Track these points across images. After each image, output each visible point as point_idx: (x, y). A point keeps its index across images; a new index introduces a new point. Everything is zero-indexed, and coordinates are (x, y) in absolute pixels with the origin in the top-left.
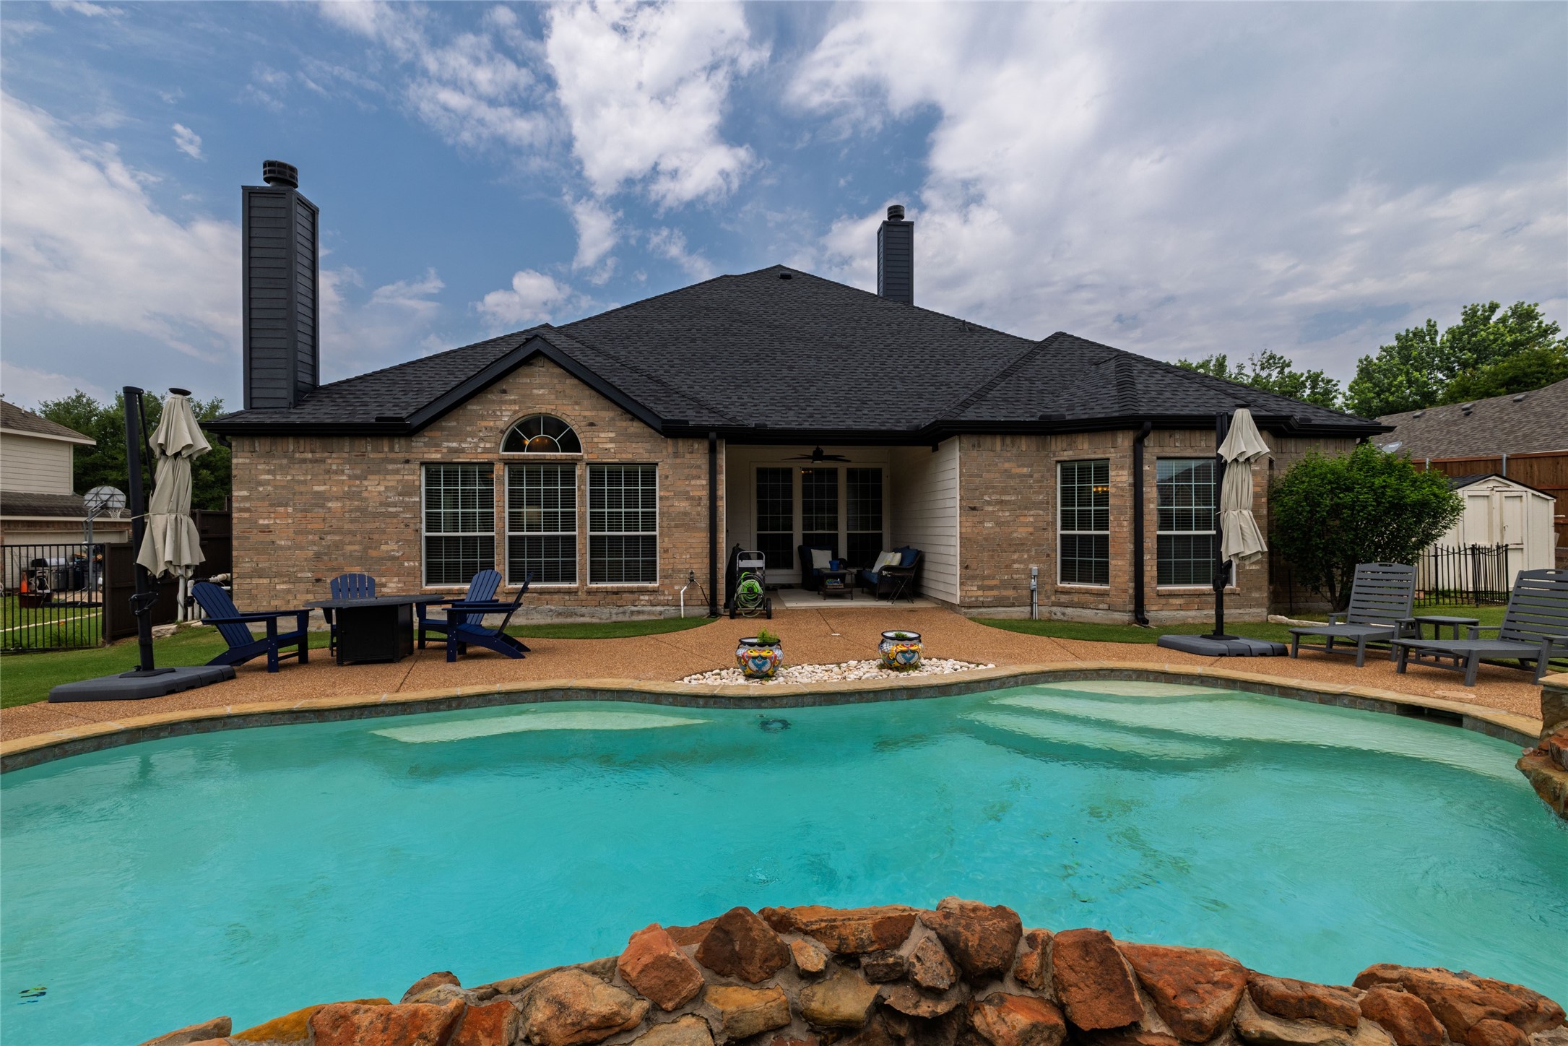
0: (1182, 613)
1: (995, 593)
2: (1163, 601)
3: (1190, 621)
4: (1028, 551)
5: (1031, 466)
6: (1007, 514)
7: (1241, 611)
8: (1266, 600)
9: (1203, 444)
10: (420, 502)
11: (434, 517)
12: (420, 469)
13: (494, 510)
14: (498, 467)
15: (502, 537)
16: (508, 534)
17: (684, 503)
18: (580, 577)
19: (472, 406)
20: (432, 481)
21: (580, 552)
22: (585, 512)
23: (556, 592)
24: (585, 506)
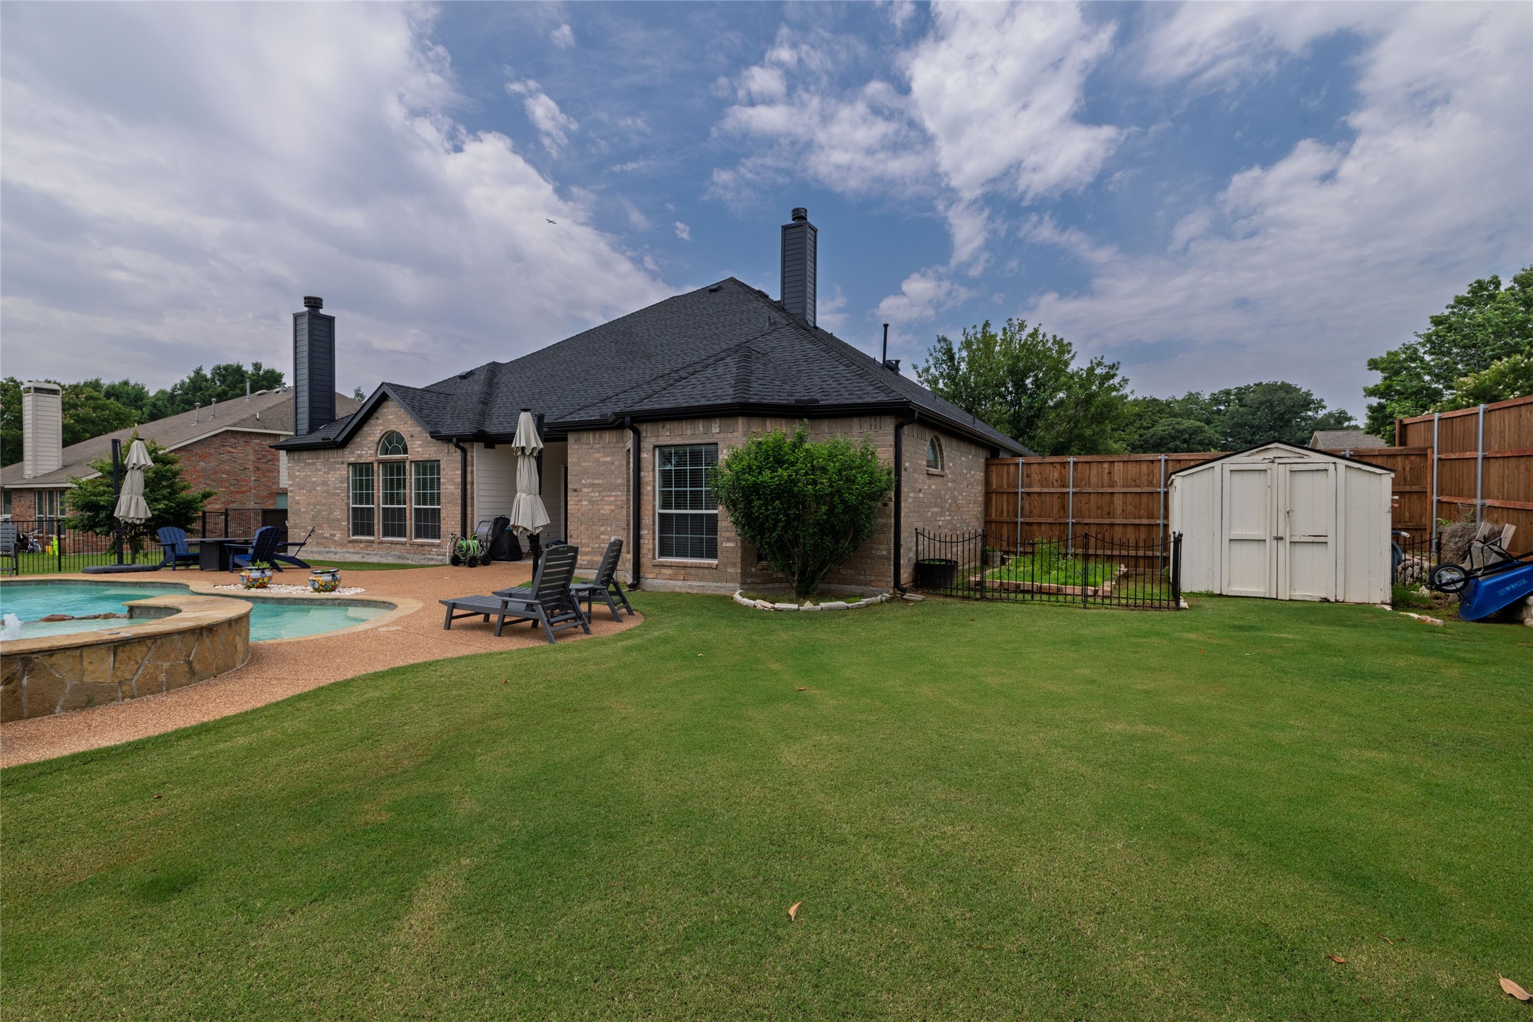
0: (672, 582)
1: (589, 558)
2: (657, 570)
3: (678, 590)
4: (611, 525)
5: (613, 455)
6: (597, 494)
7: (717, 585)
8: (739, 575)
9: (689, 432)
10: (348, 487)
11: (355, 495)
12: (348, 467)
13: (375, 491)
14: (376, 465)
15: (379, 508)
16: (382, 506)
17: (452, 487)
18: (408, 534)
19: (366, 429)
20: (355, 474)
21: (408, 518)
22: (411, 493)
23: (397, 543)
24: (411, 489)
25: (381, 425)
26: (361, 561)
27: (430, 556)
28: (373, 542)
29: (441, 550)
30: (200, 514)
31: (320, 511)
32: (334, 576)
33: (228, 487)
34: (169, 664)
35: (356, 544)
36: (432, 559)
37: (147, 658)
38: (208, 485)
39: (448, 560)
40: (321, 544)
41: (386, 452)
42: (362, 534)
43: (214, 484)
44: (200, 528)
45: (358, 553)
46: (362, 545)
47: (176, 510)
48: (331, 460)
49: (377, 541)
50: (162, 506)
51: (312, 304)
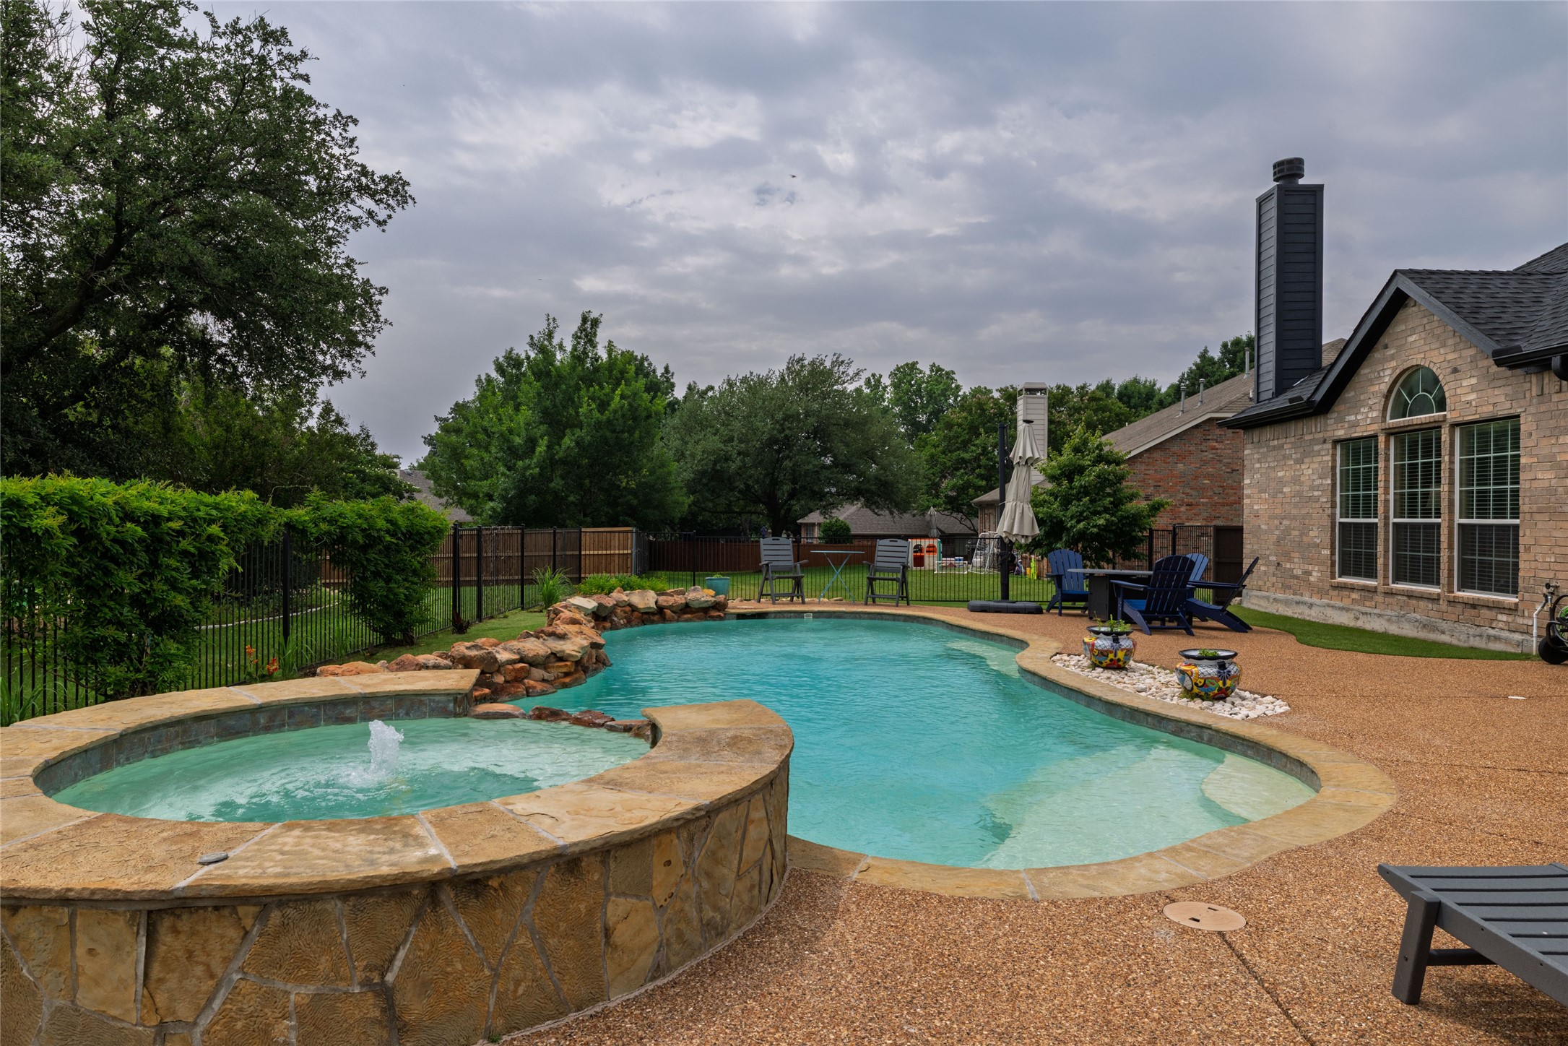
10: (1334, 485)
11: (1345, 499)
12: (1334, 448)
13: (1380, 491)
14: (1382, 439)
15: (1386, 525)
16: (1393, 520)
17: (1548, 475)
18: (1444, 579)
19: (1364, 371)
20: (1345, 461)
21: (1444, 545)
22: (1451, 492)
23: (1421, 597)
24: (1451, 483)
25: (1392, 358)
26: (1352, 624)
27: (1491, 632)
28: (1374, 590)
29: (1520, 620)
30: (1146, 534)
31: (1288, 530)
32: (1222, 666)
33: (1210, 498)
34: (311, 989)
35: (1345, 593)
36: (1497, 639)
37: (237, 964)
38: (1187, 494)
39: (1534, 645)
40: (1290, 588)
41: (1401, 410)
42: (1357, 574)
43: (1194, 493)
44: (1146, 552)
45: (1348, 610)
46: (1355, 595)
47: (1118, 527)
48: (1308, 437)
49: (1381, 588)
50: (1101, 522)
51: (1286, 173)
